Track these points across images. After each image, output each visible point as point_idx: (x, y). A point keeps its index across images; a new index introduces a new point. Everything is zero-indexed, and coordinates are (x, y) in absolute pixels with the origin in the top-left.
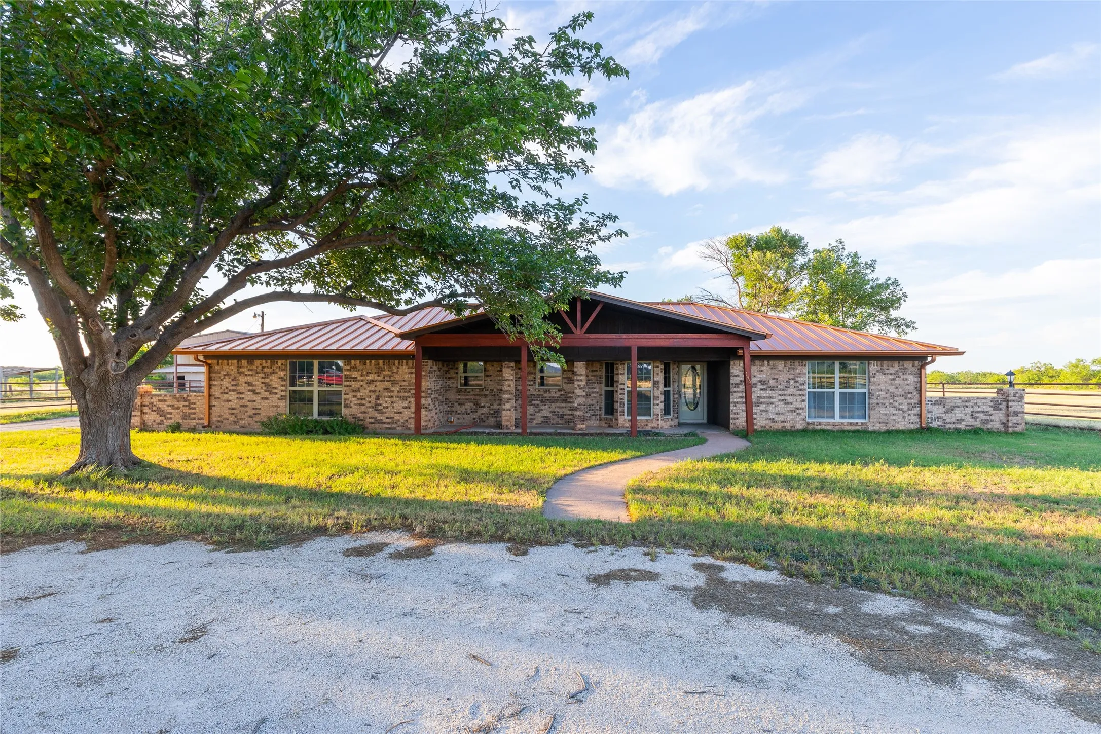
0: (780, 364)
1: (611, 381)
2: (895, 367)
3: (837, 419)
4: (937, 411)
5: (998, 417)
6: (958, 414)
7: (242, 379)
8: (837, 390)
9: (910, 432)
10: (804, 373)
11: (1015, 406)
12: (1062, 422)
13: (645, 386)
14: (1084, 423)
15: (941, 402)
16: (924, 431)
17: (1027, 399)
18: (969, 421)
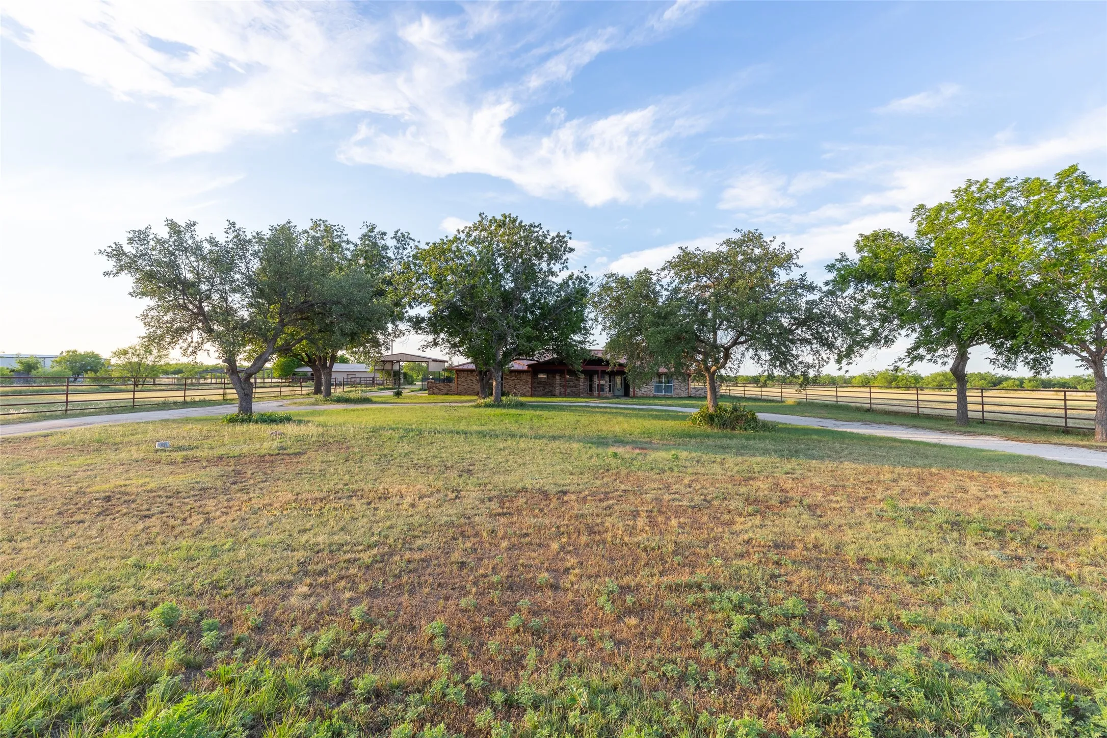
1: (591, 380)
3: (663, 393)
4: (694, 391)
6: (700, 392)
7: (469, 378)
8: (663, 384)
13: (602, 382)
15: (695, 388)
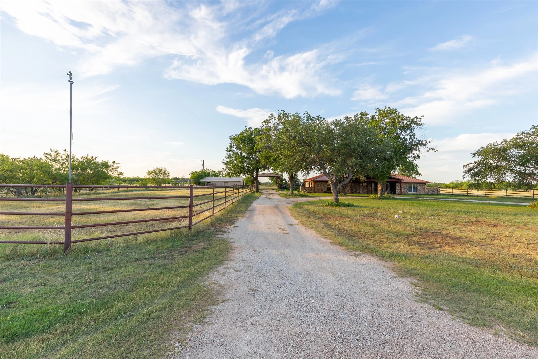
0: (404, 184)
2: (421, 185)
3: (412, 192)
4: (427, 191)
5: (436, 192)
7: (320, 185)
8: (412, 188)
9: (423, 194)
10: (408, 185)
11: (439, 191)
12: (446, 193)
14: (449, 193)
16: (426, 194)
17: (441, 190)
18: (432, 193)
